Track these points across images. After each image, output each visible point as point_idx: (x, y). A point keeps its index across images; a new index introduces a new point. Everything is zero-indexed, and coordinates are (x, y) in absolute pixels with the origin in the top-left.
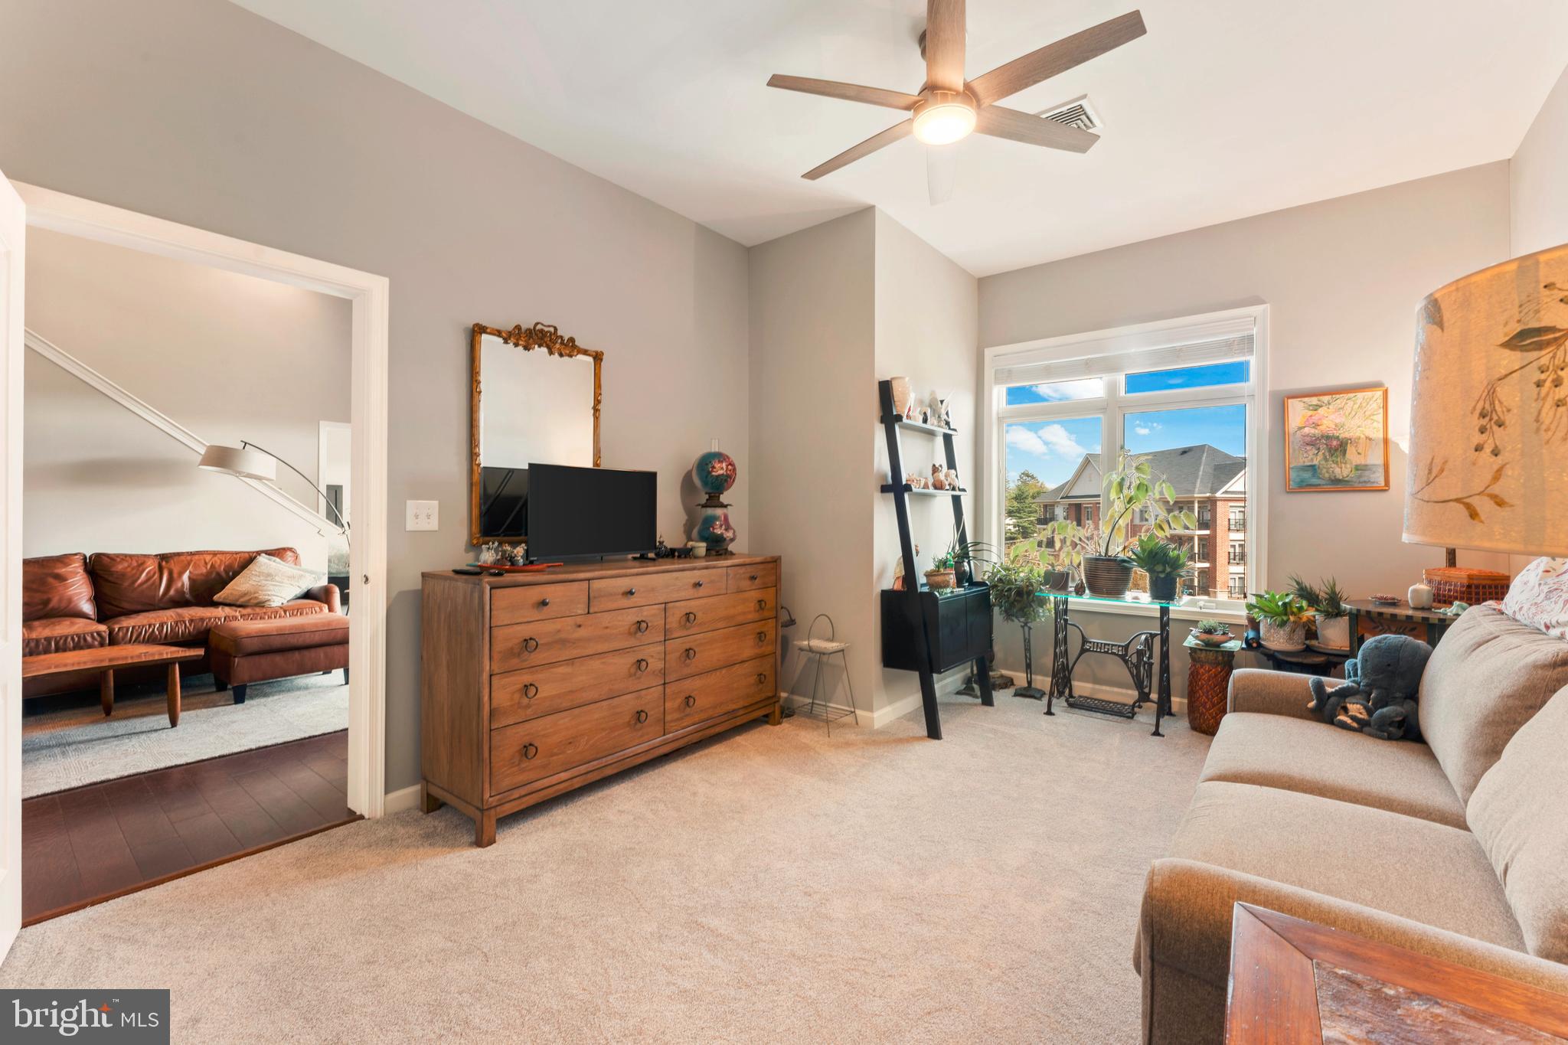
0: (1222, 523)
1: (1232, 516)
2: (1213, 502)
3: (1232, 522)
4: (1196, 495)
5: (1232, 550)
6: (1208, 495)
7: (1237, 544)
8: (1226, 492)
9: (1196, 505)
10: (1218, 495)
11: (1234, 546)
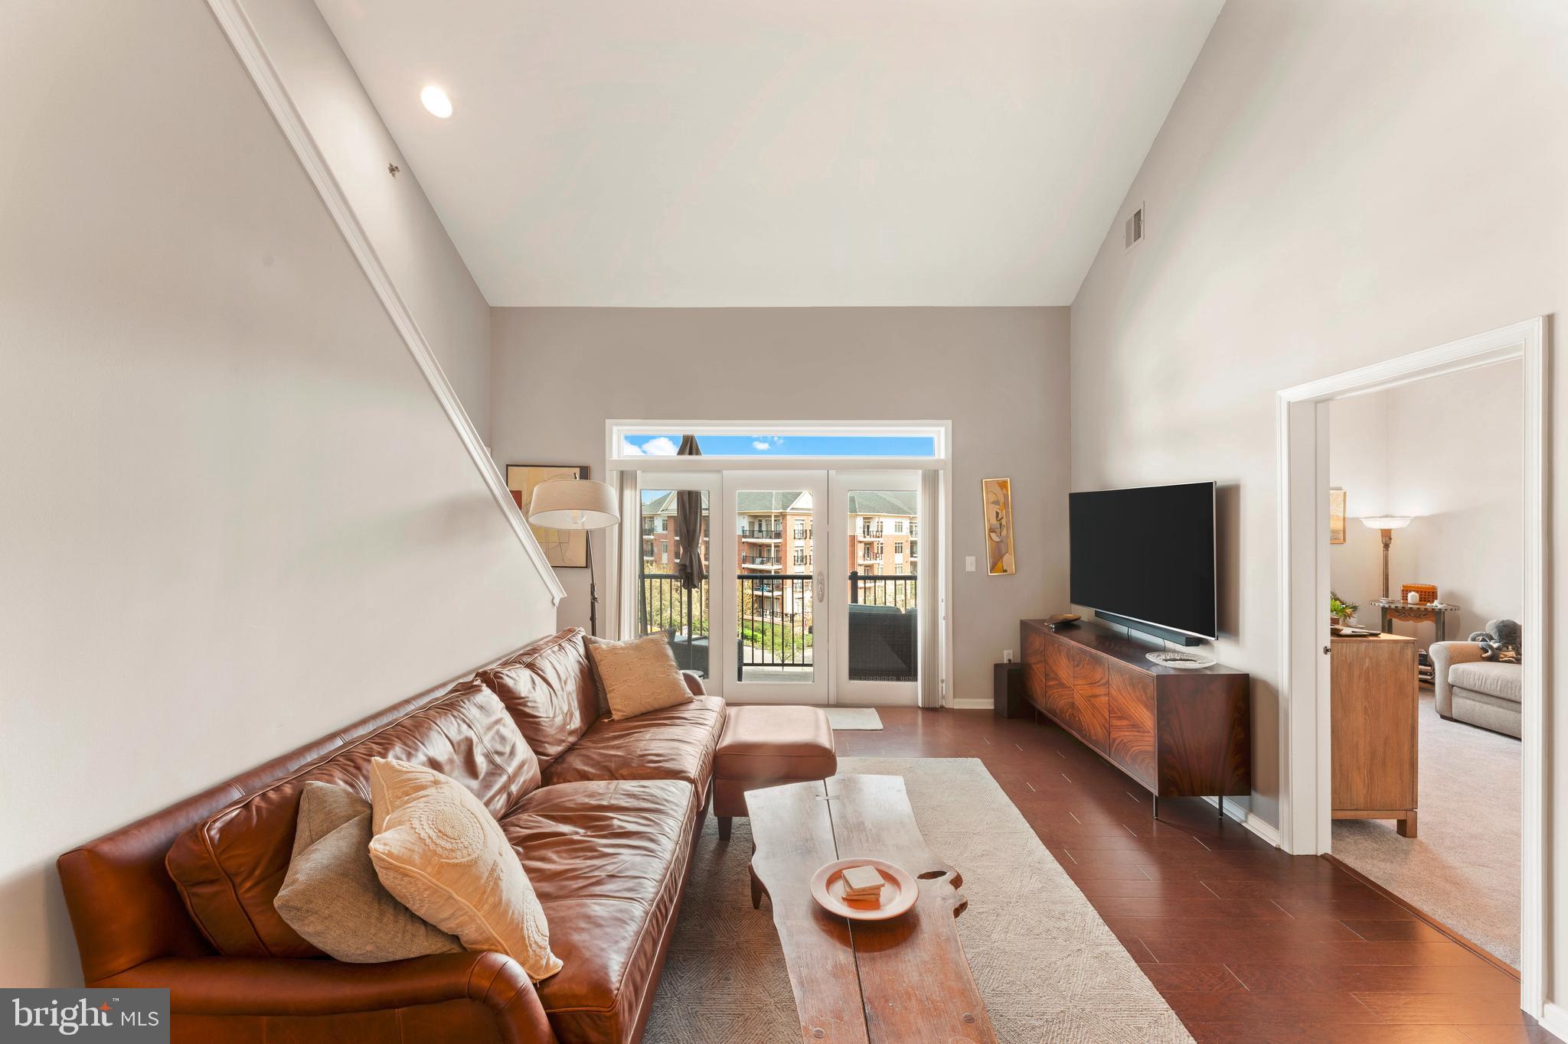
0: (790, 533)
1: (796, 528)
2: (783, 516)
3: (796, 532)
4: (773, 511)
5: (796, 554)
6: (781, 511)
7: (799, 549)
8: (792, 509)
9: (773, 519)
10: (788, 510)
11: (798, 551)
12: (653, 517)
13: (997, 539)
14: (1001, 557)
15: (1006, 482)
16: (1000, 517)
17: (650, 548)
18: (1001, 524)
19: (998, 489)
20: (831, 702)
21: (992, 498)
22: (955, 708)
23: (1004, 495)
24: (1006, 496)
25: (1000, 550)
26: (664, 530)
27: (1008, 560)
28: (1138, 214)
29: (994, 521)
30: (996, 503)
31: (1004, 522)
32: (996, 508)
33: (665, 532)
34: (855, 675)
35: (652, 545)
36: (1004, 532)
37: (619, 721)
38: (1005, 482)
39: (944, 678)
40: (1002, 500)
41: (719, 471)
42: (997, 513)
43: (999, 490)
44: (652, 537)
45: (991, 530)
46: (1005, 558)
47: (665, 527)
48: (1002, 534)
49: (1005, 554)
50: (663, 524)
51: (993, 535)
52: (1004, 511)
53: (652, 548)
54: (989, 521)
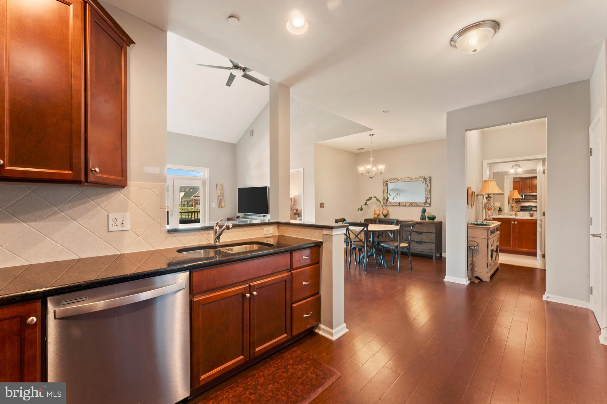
13: (220, 199)
14: (221, 203)
19: (220, 186)
21: (219, 188)
24: (222, 188)
25: (220, 201)
27: (223, 204)
28: (253, 130)
30: (220, 190)
31: (222, 195)
32: (220, 191)
36: (222, 197)
38: (222, 185)
42: (220, 192)
45: (219, 196)
51: (219, 198)
52: (222, 192)
54: (218, 194)
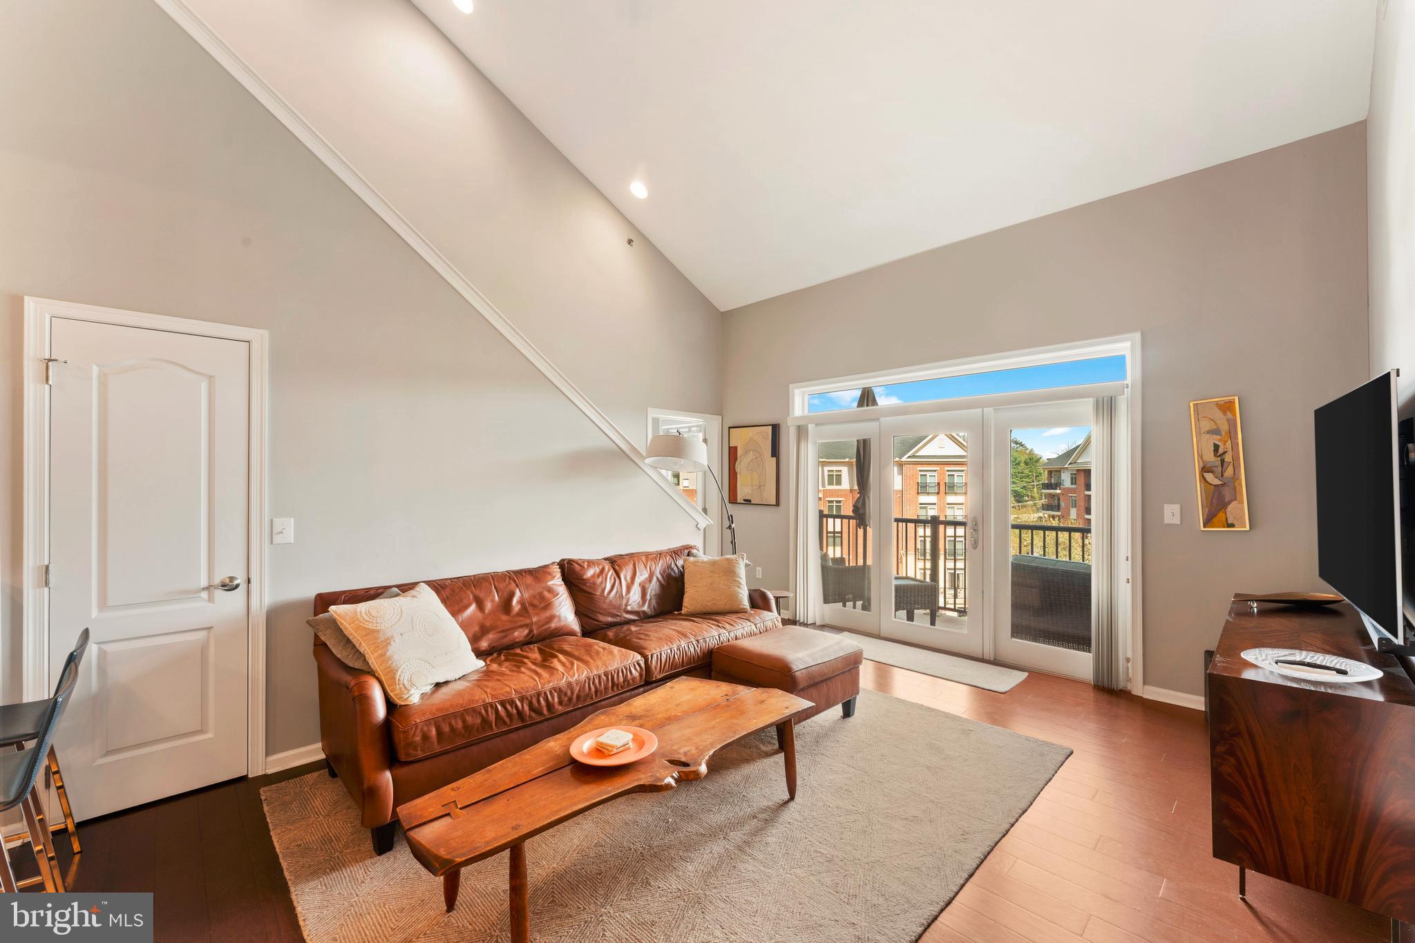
12: (1060, 471)
13: (1217, 482)
14: (1223, 505)
15: (1232, 402)
16: (1221, 451)
17: (1056, 502)
18: (1223, 461)
19: (1218, 415)
20: (986, 657)
21: (1206, 425)
22: (1144, 697)
23: (1228, 420)
24: (1232, 422)
25: (1221, 497)
26: (1072, 484)
27: (1237, 511)
29: (1210, 457)
30: (1216, 432)
31: (1228, 458)
32: (1215, 439)
33: (1073, 486)
34: (1017, 633)
35: (1059, 499)
36: (1229, 472)
37: (684, 615)
38: (1230, 402)
39: (1129, 655)
40: (1224, 427)
41: (878, 419)
42: (1216, 447)
43: (1221, 415)
44: (1058, 491)
45: (1205, 469)
46: (1230, 508)
47: (1074, 481)
48: (1226, 474)
49: (1230, 502)
50: (1072, 478)
51: (1208, 476)
52: (1229, 444)
53: (1059, 503)
54: (1201, 456)
